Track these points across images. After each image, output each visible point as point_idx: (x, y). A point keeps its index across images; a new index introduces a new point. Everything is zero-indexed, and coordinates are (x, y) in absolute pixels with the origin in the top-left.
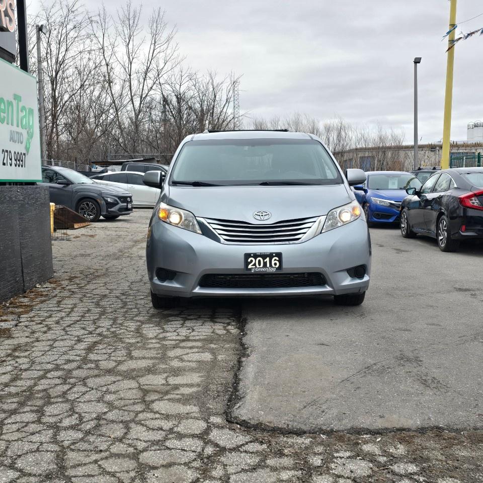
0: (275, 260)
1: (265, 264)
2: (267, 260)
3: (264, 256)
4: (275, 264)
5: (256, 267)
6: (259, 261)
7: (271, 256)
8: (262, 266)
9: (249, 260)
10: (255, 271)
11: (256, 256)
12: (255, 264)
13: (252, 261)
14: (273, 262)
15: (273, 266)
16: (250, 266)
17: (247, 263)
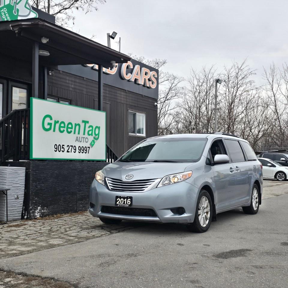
0: (129, 200)
1: (124, 202)
2: (125, 200)
3: (124, 198)
4: (129, 202)
5: (120, 203)
6: (122, 200)
7: (127, 198)
8: (123, 203)
9: (118, 200)
10: (119, 206)
11: (120, 198)
12: (120, 202)
13: (119, 200)
14: (128, 201)
15: (128, 203)
16: (117, 203)
17: (116, 201)
